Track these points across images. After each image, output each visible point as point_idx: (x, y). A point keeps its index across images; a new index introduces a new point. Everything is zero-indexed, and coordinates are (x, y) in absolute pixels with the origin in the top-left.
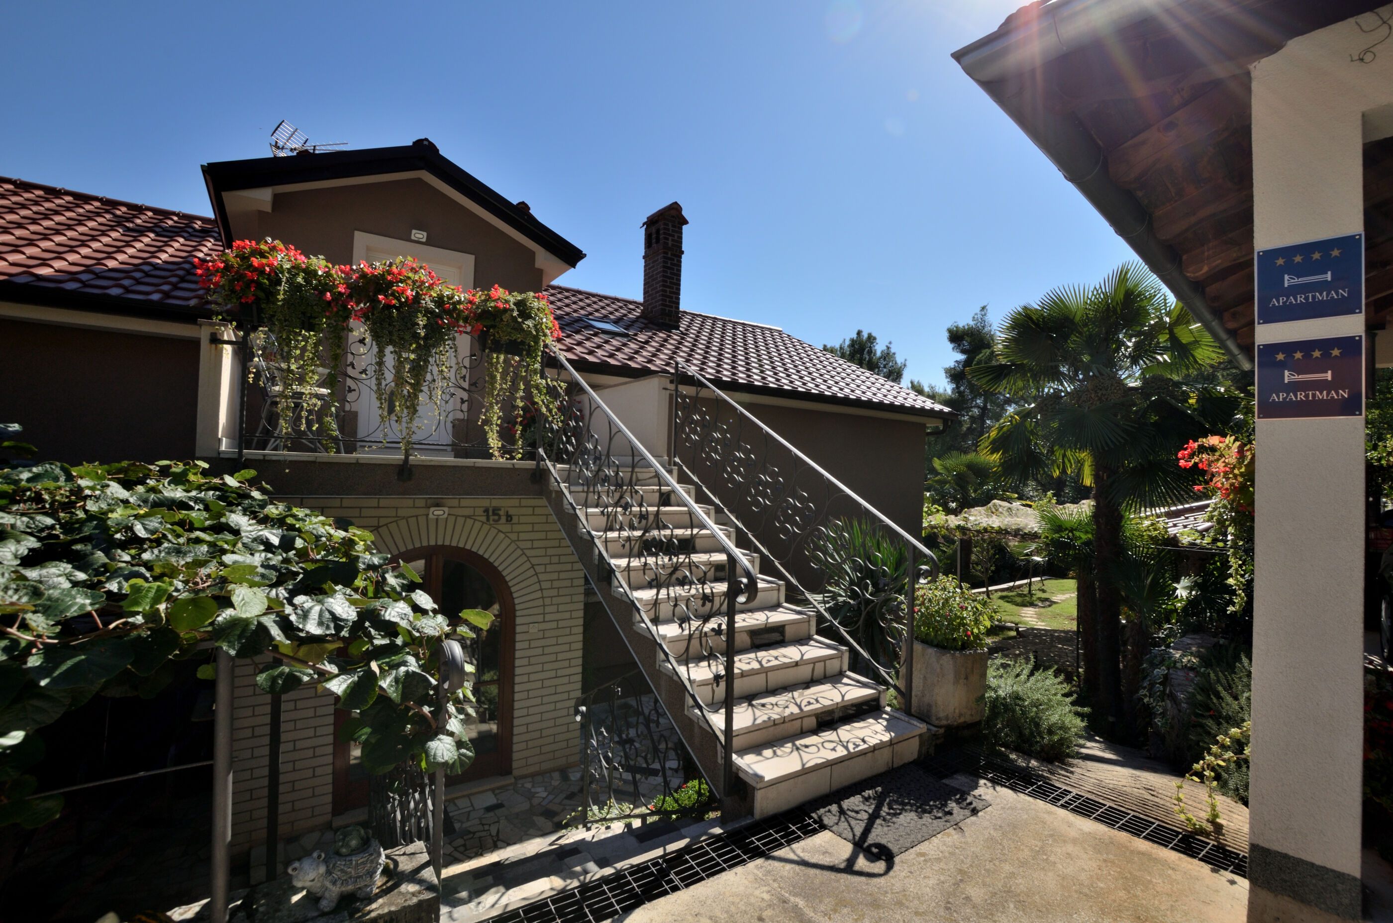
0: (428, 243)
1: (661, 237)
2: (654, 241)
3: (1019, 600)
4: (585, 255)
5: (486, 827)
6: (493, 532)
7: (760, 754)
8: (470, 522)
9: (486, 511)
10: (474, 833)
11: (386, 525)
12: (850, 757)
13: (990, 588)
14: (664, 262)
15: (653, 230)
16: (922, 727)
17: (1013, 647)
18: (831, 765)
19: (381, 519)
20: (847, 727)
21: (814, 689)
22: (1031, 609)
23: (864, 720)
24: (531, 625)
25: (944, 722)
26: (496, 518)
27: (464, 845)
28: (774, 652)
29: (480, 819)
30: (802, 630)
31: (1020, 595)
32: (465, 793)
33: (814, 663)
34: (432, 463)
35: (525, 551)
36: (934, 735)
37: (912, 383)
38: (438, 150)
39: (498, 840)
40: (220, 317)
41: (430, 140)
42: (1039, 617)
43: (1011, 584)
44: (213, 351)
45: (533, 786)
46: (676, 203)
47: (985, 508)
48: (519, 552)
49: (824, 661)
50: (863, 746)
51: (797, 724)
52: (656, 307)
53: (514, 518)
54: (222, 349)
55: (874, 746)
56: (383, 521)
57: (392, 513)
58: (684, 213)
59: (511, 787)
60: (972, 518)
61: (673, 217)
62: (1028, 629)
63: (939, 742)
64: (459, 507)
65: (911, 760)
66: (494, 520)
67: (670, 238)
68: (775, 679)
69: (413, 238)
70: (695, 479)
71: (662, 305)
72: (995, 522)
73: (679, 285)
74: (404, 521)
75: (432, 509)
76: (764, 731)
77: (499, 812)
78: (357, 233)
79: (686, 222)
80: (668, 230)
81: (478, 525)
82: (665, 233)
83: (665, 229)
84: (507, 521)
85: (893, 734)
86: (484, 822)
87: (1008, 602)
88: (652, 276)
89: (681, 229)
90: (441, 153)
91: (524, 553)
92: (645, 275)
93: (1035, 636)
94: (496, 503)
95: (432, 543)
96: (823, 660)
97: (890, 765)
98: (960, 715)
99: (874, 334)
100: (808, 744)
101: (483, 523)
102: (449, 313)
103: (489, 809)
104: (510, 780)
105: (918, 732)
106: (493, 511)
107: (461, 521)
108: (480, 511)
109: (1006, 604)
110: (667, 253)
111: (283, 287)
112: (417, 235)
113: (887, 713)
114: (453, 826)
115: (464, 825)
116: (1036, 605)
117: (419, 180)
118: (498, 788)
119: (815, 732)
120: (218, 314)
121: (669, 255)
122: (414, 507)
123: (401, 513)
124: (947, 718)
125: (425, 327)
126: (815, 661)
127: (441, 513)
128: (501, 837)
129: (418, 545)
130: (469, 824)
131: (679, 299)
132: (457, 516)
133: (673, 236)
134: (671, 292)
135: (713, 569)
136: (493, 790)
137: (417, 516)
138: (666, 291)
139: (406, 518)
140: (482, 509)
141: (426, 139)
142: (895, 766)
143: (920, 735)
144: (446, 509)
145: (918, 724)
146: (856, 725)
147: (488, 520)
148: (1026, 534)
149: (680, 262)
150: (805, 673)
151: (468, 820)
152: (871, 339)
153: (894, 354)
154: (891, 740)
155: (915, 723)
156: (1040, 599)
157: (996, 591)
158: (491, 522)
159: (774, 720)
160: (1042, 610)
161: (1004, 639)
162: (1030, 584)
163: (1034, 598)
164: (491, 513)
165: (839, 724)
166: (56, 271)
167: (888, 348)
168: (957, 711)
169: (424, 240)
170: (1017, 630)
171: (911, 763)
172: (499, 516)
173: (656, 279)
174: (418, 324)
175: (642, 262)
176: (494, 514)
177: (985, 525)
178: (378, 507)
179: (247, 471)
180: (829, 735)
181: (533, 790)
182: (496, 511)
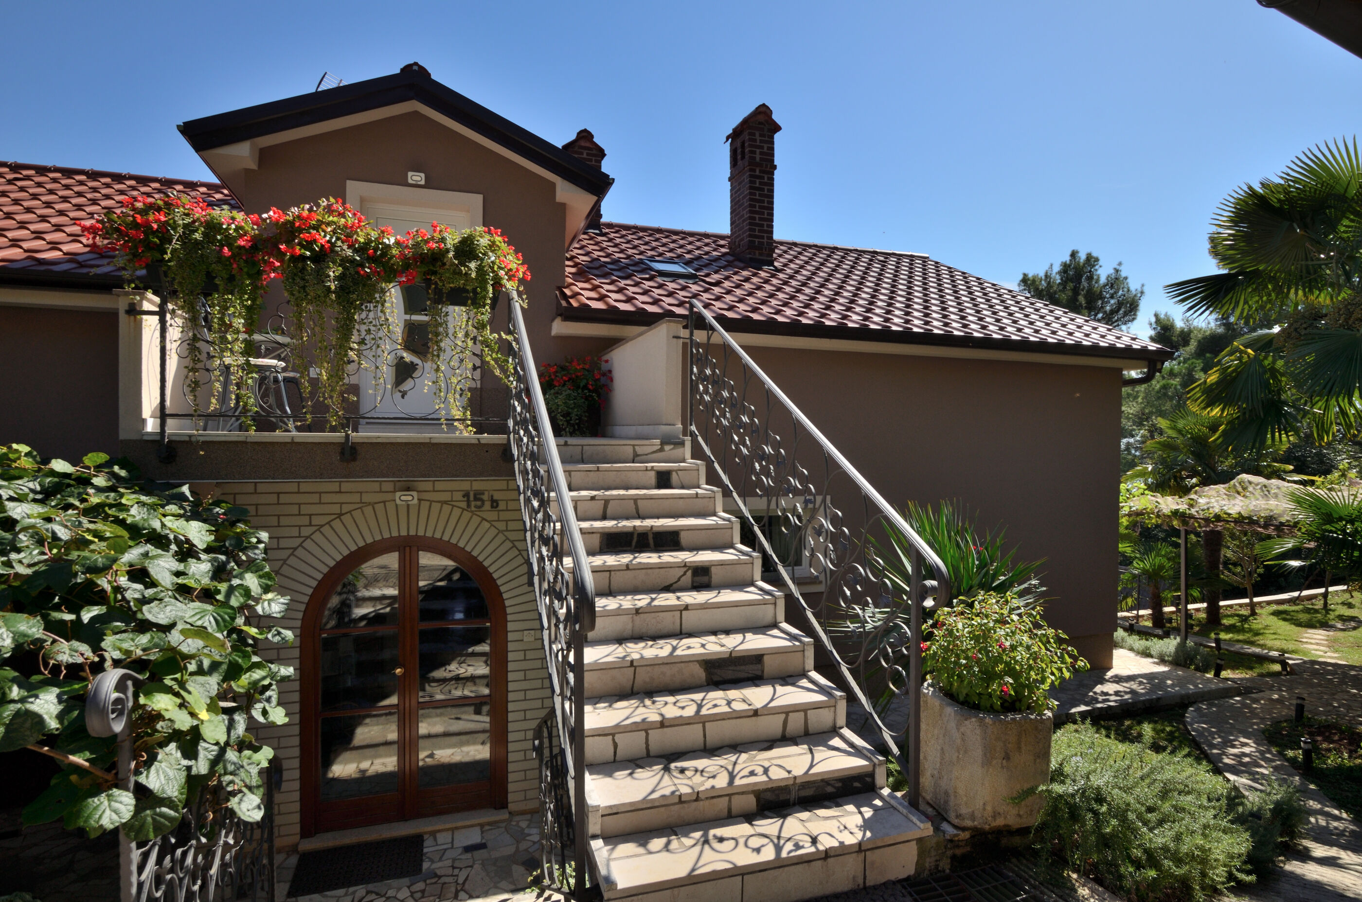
0: (427, 186)
1: (747, 150)
2: (739, 157)
3: (1304, 617)
4: (613, 180)
5: (456, 871)
6: (476, 520)
7: (644, 844)
8: (447, 508)
9: (466, 495)
10: (440, 877)
11: (350, 512)
12: (778, 864)
13: (1256, 600)
14: (751, 182)
15: (738, 144)
16: (925, 829)
17: (1271, 688)
18: (743, 875)
19: (343, 506)
20: (805, 815)
21: (776, 752)
22: (1321, 632)
23: (838, 805)
24: (526, 632)
25: (968, 823)
26: (479, 503)
27: (423, 891)
28: (733, 694)
29: (454, 860)
30: (793, 663)
31: (1307, 611)
32: (448, 826)
33: (787, 714)
34: (379, 440)
35: (516, 543)
36: (951, 841)
37: (1156, 315)
38: (429, 75)
39: (462, 890)
40: (133, 285)
41: (420, 63)
42: (1332, 644)
43: (1296, 594)
44: (132, 324)
45: (528, 827)
46: (764, 105)
47: (1226, 485)
48: (508, 544)
49: (805, 711)
50: (808, 849)
51: (723, 803)
52: (742, 240)
53: (500, 503)
54: (141, 319)
55: (826, 851)
56: (346, 508)
57: (356, 498)
58: (774, 117)
59: (504, 825)
60: (1202, 501)
61: (760, 123)
62: (1305, 662)
63: (958, 852)
64: (434, 491)
65: (903, 875)
66: (476, 507)
67: (758, 151)
68: (716, 733)
69: (410, 181)
70: (708, 452)
71: (750, 236)
72: (1236, 506)
73: (772, 209)
74: (370, 508)
75: (398, 494)
76: (662, 809)
77: (478, 854)
78: (349, 182)
79: (777, 128)
80: (755, 141)
81: (457, 512)
82: (750, 146)
83: (750, 140)
84: (492, 507)
85: (868, 834)
86: (457, 864)
87: (1285, 620)
88: (739, 201)
89: (773, 138)
90: (433, 77)
91: (514, 546)
92: (731, 202)
93: (1315, 673)
94: (478, 485)
95: (404, 533)
96: (804, 709)
97: (860, 881)
98: (995, 815)
99: (1094, 254)
100: (725, 836)
101: (463, 509)
102: (373, 259)
103: (468, 849)
104: (503, 815)
105: (918, 834)
106: (475, 495)
107: (436, 507)
108: (458, 496)
109: (1281, 623)
110: (754, 171)
111: (176, 244)
112: (415, 178)
113: (881, 798)
114: (421, 865)
115: (434, 866)
116: (1332, 627)
117: (416, 113)
118: (489, 824)
119: (749, 818)
120: (130, 282)
121: (757, 173)
122: (381, 492)
123: (366, 498)
124: (973, 817)
125: (337, 278)
126: (788, 711)
127: (410, 498)
128: (466, 887)
129: (386, 535)
130: (440, 864)
131: (772, 227)
132: (431, 502)
133: (762, 147)
134: (760, 219)
135: (689, 573)
136: (482, 826)
137: (384, 502)
138: (754, 219)
139: (373, 505)
140: (461, 493)
141: (416, 64)
142: (869, 883)
143: (920, 841)
144: (415, 494)
145: (918, 823)
146: (822, 812)
147: (469, 506)
148: (1282, 524)
149: (773, 179)
150: (772, 726)
151: (440, 860)
152: (1091, 260)
153: (1126, 278)
154: (860, 844)
155: (915, 819)
156: (1341, 618)
157: (1269, 603)
158: (473, 509)
159: (680, 796)
160: (1340, 634)
161: (1261, 675)
162: (1325, 595)
163: (1332, 615)
164: (472, 498)
165: (797, 807)
166: (65, 254)
167: (1117, 271)
168: (989, 808)
169: (423, 182)
170: (1284, 664)
171: (900, 881)
172: (483, 501)
173: (743, 204)
174: (329, 276)
175: (728, 186)
176: (476, 499)
177: (1217, 510)
178: (340, 492)
179: (95, 454)
180: (769, 826)
181: (526, 831)
182: (478, 495)
